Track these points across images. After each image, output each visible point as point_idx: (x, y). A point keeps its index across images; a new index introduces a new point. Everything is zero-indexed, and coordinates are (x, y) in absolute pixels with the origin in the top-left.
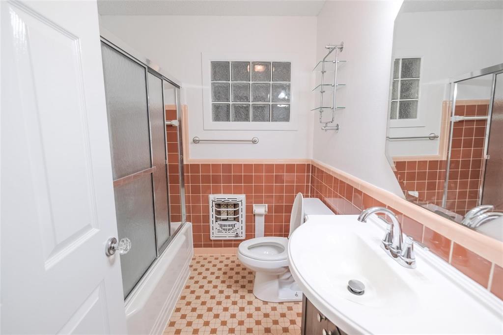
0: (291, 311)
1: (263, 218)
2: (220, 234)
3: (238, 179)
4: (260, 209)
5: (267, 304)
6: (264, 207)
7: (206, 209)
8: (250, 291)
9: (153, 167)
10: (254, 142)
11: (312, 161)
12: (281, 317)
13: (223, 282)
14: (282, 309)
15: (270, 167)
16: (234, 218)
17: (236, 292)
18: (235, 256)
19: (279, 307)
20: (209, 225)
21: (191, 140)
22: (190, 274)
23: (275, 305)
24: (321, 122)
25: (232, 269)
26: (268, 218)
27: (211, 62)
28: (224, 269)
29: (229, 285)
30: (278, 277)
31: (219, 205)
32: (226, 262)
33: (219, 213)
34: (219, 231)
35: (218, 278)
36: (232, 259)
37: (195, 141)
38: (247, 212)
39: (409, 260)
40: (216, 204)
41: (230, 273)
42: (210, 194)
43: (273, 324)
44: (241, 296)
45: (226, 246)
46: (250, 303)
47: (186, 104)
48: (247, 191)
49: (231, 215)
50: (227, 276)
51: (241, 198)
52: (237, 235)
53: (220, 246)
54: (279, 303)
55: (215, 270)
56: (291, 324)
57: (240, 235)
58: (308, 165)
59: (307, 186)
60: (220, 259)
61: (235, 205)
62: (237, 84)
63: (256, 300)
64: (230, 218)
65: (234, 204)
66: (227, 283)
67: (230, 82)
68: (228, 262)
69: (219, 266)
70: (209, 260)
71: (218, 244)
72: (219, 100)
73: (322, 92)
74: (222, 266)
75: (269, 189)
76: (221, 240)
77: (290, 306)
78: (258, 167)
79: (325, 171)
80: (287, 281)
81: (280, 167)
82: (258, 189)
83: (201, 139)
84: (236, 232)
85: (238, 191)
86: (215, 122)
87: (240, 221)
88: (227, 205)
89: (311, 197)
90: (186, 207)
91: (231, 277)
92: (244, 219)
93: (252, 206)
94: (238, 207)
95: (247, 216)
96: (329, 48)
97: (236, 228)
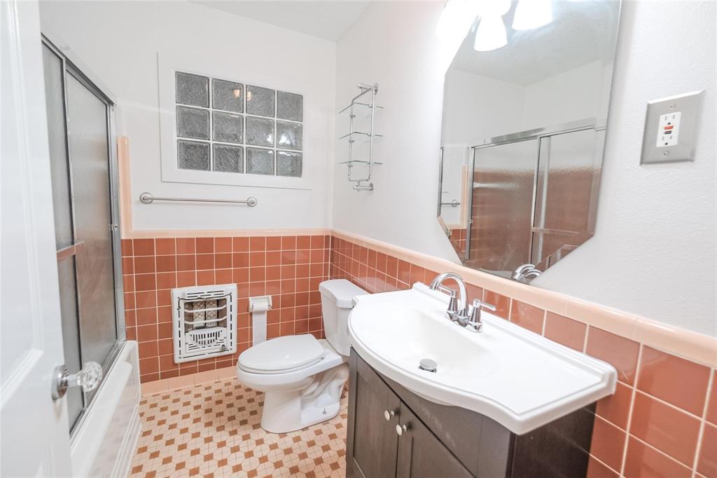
0: (322, 435)
1: (264, 317)
2: (194, 352)
3: (224, 261)
4: (261, 303)
5: (286, 436)
6: (266, 299)
7: (168, 314)
8: (257, 426)
9: (76, 244)
10: (251, 204)
11: (332, 232)
12: (309, 446)
13: (209, 424)
14: (307, 437)
15: (274, 242)
16: (218, 322)
17: (234, 433)
18: (220, 382)
19: (302, 434)
20: (172, 340)
21: (135, 197)
22: (141, 428)
23: (297, 434)
24: (350, 180)
25: (219, 402)
26: (272, 316)
27: (176, 72)
28: (205, 405)
29: (221, 427)
30: (301, 393)
31: (190, 305)
32: (205, 394)
33: (190, 317)
34: (192, 347)
35: (196, 421)
36: (215, 387)
37: (144, 200)
38: (239, 310)
39: (477, 324)
40: (185, 304)
41: (217, 409)
42: (175, 287)
43: (300, 459)
44: (243, 436)
45: (203, 369)
46: (260, 442)
47: (125, 135)
48: (240, 279)
49: (211, 318)
50: (213, 414)
51: (230, 289)
52: (224, 348)
53: (193, 371)
54: (303, 430)
55: (189, 410)
56: (324, 451)
57: (229, 347)
58: (327, 237)
59: (326, 265)
60: (195, 392)
61: (219, 302)
62: (224, 115)
63: (268, 435)
64: (210, 323)
65: (217, 300)
66: (216, 425)
67: (211, 109)
68: (211, 393)
69: (195, 402)
70: (173, 397)
71: (190, 368)
72: (191, 134)
73: (351, 142)
74: (200, 401)
75: (274, 273)
76: (195, 361)
77: (318, 429)
78: (257, 242)
79: (354, 242)
80: (312, 396)
81: (289, 241)
82: (257, 274)
83: (155, 196)
84: (222, 344)
85: (223, 280)
86: (184, 170)
87: (229, 326)
88: (205, 304)
89: (331, 279)
90: (126, 316)
91: (220, 414)
92: (234, 322)
93: (248, 299)
94: (226, 304)
95: (239, 317)
96: (361, 88)
97: (221, 337)
